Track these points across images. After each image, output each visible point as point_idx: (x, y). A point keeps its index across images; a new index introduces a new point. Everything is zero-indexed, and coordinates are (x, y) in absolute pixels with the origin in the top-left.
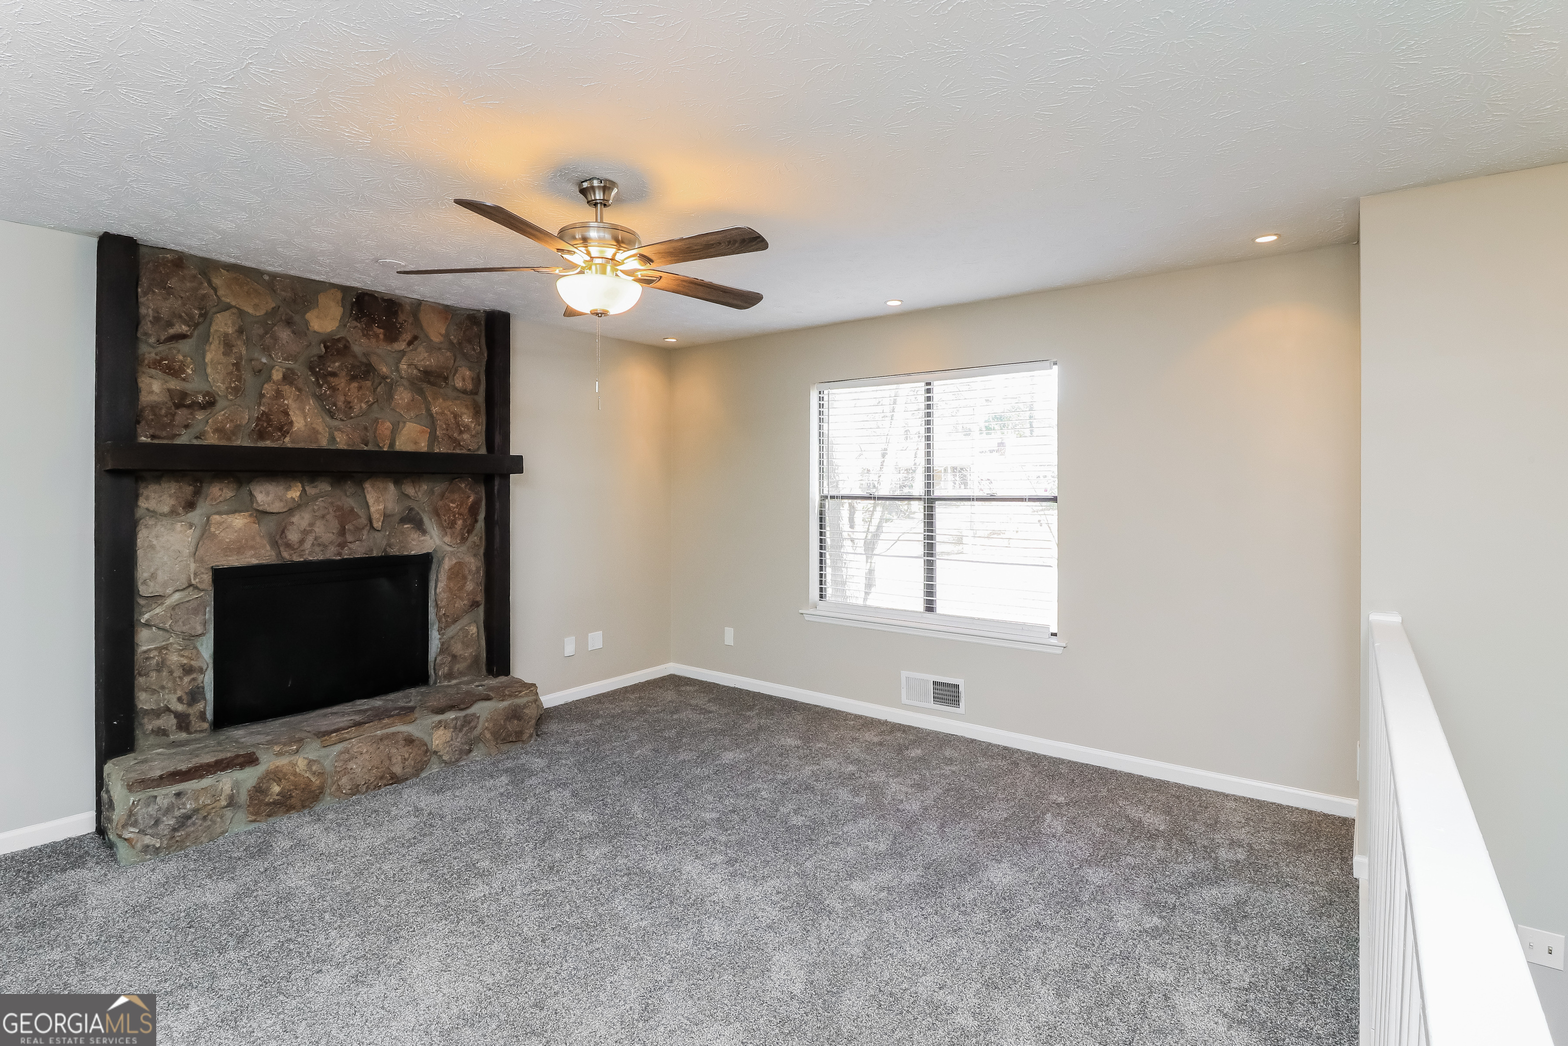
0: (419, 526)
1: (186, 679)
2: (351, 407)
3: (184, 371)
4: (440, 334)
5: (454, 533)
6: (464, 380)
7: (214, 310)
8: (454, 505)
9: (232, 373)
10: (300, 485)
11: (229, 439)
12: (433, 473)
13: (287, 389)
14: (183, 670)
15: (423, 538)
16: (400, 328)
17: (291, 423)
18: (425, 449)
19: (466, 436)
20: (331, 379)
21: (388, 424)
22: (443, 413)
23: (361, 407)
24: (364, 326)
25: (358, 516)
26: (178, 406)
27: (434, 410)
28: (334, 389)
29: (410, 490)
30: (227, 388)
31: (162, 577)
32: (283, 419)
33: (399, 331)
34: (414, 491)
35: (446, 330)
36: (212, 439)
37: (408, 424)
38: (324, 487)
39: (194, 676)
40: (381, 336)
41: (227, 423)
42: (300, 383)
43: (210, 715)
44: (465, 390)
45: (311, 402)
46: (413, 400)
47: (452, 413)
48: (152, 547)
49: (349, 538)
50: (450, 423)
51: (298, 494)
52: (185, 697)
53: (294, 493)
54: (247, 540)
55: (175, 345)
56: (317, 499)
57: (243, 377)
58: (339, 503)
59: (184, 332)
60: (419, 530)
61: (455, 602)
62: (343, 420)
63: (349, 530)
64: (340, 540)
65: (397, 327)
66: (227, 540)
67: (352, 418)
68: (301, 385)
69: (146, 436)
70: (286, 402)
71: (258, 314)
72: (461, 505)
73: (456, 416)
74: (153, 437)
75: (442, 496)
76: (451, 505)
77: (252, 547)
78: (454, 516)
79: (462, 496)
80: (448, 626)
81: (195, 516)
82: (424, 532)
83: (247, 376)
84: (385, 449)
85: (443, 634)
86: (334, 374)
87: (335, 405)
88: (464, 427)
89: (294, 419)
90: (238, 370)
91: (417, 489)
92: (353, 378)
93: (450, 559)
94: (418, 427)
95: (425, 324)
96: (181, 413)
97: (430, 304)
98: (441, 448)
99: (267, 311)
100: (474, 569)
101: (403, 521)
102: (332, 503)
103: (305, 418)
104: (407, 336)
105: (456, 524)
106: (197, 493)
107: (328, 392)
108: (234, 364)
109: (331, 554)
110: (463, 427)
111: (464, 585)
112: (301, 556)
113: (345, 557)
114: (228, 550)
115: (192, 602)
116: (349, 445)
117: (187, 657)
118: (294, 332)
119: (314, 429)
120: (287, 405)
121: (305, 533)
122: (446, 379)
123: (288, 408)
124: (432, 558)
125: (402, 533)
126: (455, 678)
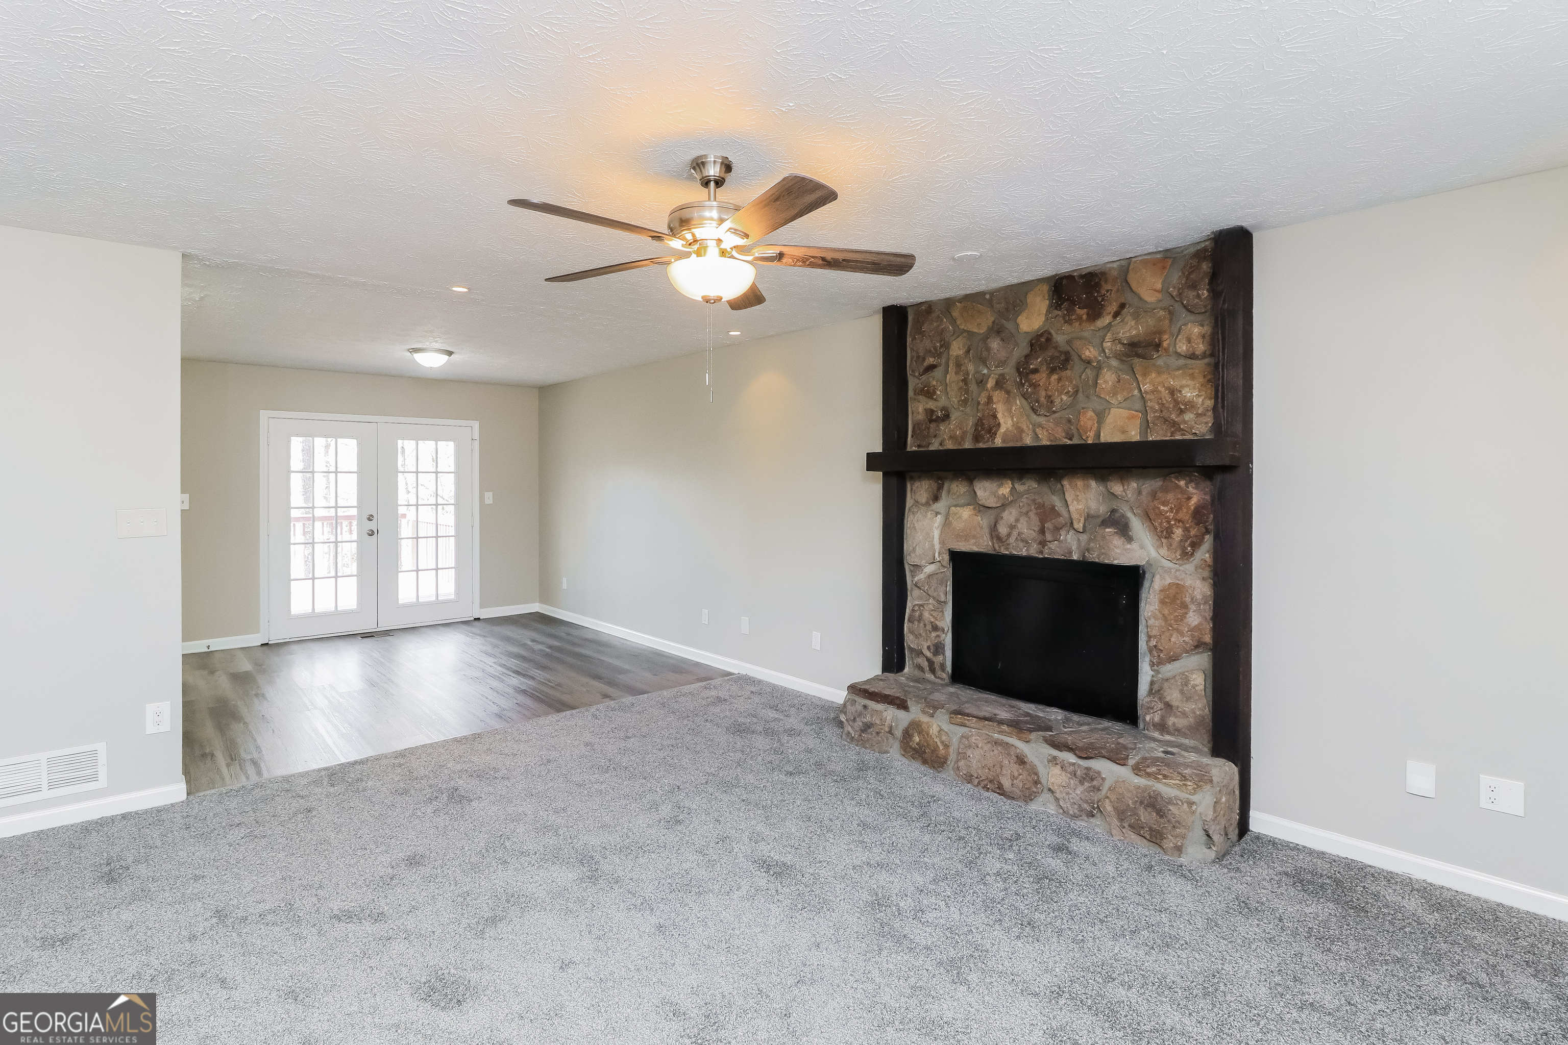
0: (1124, 530)
1: (934, 634)
2: (1052, 402)
3: (935, 393)
4: (1155, 290)
5: (1171, 545)
6: (1189, 340)
7: (953, 338)
8: (1166, 509)
9: (961, 388)
10: (1010, 482)
11: (960, 444)
12: (1144, 468)
13: (997, 396)
14: (932, 626)
15: (1129, 546)
16: (1103, 300)
17: (999, 424)
18: (1137, 438)
19: (1189, 416)
20: (1031, 376)
21: (1090, 414)
22: (1155, 391)
23: (1062, 399)
24: (1066, 312)
25: (1058, 515)
26: (931, 421)
27: (1146, 387)
28: (1035, 386)
29: (1117, 488)
30: (959, 402)
31: (919, 551)
32: (992, 422)
33: (1102, 305)
34: (1122, 489)
35: (1163, 284)
36: (950, 445)
37: (1113, 411)
38: (1031, 484)
39: (938, 633)
40: (1085, 317)
41: (957, 430)
42: (1009, 385)
43: (949, 668)
44: (1194, 354)
45: (1018, 402)
46: (1119, 381)
47: (1167, 388)
48: (914, 528)
49: (1049, 537)
50: (1165, 402)
51: (1008, 490)
52: (932, 648)
53: (1005, 489)
54: (970, 530)
55: (932, 374)
56: (1023, 496)
57: (970, 389)
58: (1040, 501)
59: (932, 363)
60: (1124, 536)
61: (1171, 636)
62: (1046, 416)
63: (1048, 528)
64: (1040, 538)
65: (1098, 300)
66: (958, 528)
67: (1054, 412)
68: (1009, 388)
69: (915, 447)
70: (994, 406)
71: (982, 332)
72: (1179, 509)
73: (1172, 392)
74: (919, 446)
75: (1153, 495)
76: (1162, 508)
77: (974, 537)
78: (1169, 522)
79: (1180, 496)
80: (1161, 663)
81: (940, 506)
82: (1130, 539)
83: (973, 387)
84: (1090, 442)
85: (1157, 672)
86: (1035, 371)
87: (1038, 401)
88: (1185, 405)
89: (1002, 421)
90: (966, 384)
91: (1126, 487)
92: (1053, 371)
93: (1162, 578)
94: (1125, 413)
95: (1134, 285)
96: (933, 425)
97: (1140, 258)
98: (1156, 436)
99: (988, 326)
100: (1199, 597)
101: (1105, 523)
102: (1034, 500)
103: (1012, 420)
104: (1114, 307)
105: (1173, 534)
106: (940, 488)
107: (1029, 390)
108: (962, 380)
109: (1033, 551)
110: (1183, 405)
111: (1184, 616)
112: (1007, 549)
113: (1046, 556)
114: (958, 537)
115: (939, 575)
116: (1051, 441)
117: (934, 617)
118: (1002, 340)
119: (1019, 428)
120: (996, 409)
121: (1012, 527)
122: (1157, 346)
123: (996, 411)
124: (1144, 572)
125: (1104, 537)
126: (1169, 733)
